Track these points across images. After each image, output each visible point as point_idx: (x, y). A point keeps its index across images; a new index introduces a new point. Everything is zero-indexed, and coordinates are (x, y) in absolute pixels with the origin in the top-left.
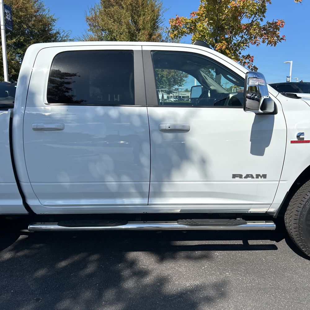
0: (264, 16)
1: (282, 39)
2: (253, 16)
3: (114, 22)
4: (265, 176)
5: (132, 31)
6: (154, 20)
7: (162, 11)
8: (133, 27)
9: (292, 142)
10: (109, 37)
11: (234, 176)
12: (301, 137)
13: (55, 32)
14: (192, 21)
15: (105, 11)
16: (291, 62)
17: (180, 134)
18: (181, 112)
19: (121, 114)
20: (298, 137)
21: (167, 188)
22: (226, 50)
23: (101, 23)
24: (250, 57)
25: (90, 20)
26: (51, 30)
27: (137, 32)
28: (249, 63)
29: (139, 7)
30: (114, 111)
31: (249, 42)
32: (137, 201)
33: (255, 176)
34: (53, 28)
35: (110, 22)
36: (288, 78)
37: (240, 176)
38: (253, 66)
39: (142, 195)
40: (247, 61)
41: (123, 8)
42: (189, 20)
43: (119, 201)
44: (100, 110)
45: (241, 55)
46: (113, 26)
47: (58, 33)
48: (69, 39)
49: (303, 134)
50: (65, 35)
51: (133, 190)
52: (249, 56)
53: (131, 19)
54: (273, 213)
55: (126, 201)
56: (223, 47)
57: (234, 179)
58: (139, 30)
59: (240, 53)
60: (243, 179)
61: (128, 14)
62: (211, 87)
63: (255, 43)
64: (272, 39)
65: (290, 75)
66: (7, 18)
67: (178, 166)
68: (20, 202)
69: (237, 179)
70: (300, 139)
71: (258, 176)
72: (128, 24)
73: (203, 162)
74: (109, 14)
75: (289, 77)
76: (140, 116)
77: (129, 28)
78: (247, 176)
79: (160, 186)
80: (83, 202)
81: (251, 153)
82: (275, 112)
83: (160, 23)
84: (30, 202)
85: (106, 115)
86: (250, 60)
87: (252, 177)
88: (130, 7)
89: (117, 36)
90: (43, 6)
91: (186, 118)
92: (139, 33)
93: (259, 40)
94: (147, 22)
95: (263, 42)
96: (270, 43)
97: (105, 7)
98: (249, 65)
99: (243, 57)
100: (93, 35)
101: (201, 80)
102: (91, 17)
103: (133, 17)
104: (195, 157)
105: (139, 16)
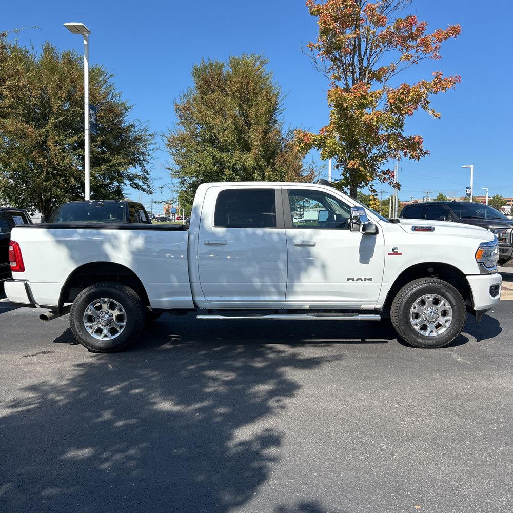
0: (402, 130)
1: (426, 153)
2: (390, 130)
3: (215, 114)
4: (370, 279)
5: (239, 127)
6: (270, 112)
7: (280, 99)
8: (241, 122)
9: (389, 254)
10: (207, 134)
11: (349, 279)
12: (395, 250)
13: (127, 124)
14: (321, 139)
15: (202, 98)
16: (472, 166)
17: (307, 248)
18: (308, 232)
19: (264, 233)
20: (393, 250)
21: (298, 288)
22: (360, 167)
23: (197, 116)
24: (390, 172)
25: (180, 110)
26: (121, 122)
27: (247, 128)
28: (389, 179)
29: (249, 93)
30: (259, 231)
31: (388, 156)
32: (276, 298)
33: (363, 279)
34: (125, 119)
35: (209, 113)
36: (467, 190)
37: (353, 279)
38: (395, 182)
39: (280, 293)
40: (387, 176)
41: (227, 95)
42: (318, 136)
43: (262, 298)
44: (250, 230)
45: (379, 171)
46: (214, 119)
47: (132, 126)
48: (147, 134)
49: (396, 248)
50: (142, 129)
51: (273, 289)
52: (388, 171)
53: (238, 110)
54: (380, 309)
55: (267, 298)
56: (356, 166)
57: (348, 281)
58: (249, 125)
59: (378, 168)
60: (355, 281)
61: (235, 103)
62: (336, 212)
63: (395, 157)
64: (415, 153)
65: (471, 185)
66: (92, 120)
67: (305, 270)
68: (190, 298)
69: (351, 281)
70: (395, 252)
71: (365, 279)
72: (234, 118)
73: (324, 266)
74: (208, 103)
75: (470, 188)
76: (278, 234)
77: (237, 124)
78: (358, 279)
79: (292, 287)
80: (236, 298)
81: (360, 262)
82: (377, 232)
83: (278, 114)
84: (197, 298)
85: (254, 234)
86: (390, 176)
87: (362, 280)
88: (237, 94)
89: (218, 133)
90: (114, 89)
91: (311, 236)
92: (249, 129)
93: (401, 153)
94: (260, 115)
95: (405, 155)
96: (412, 157)
97: (202, 93)
98: (389, 181)
99: (383, 172)
100: (183, 129)
101: (327, 205)
102: (182, 105)
103: (241, 108)
104: (318, 263)
105: (250, 107)
